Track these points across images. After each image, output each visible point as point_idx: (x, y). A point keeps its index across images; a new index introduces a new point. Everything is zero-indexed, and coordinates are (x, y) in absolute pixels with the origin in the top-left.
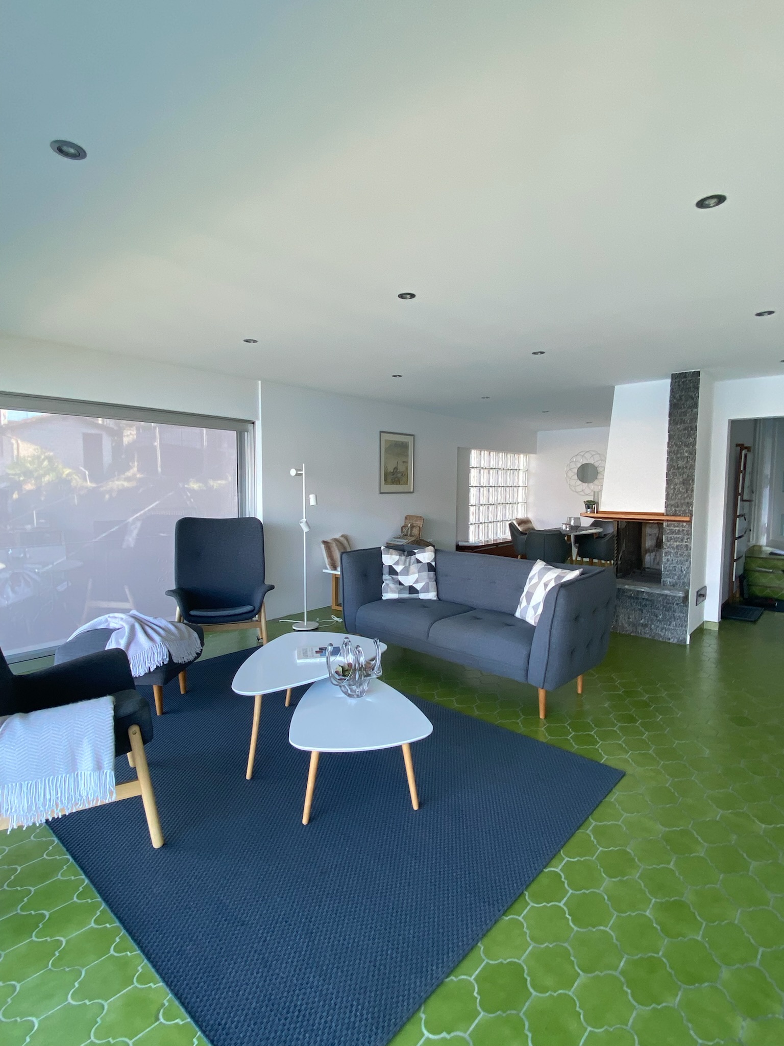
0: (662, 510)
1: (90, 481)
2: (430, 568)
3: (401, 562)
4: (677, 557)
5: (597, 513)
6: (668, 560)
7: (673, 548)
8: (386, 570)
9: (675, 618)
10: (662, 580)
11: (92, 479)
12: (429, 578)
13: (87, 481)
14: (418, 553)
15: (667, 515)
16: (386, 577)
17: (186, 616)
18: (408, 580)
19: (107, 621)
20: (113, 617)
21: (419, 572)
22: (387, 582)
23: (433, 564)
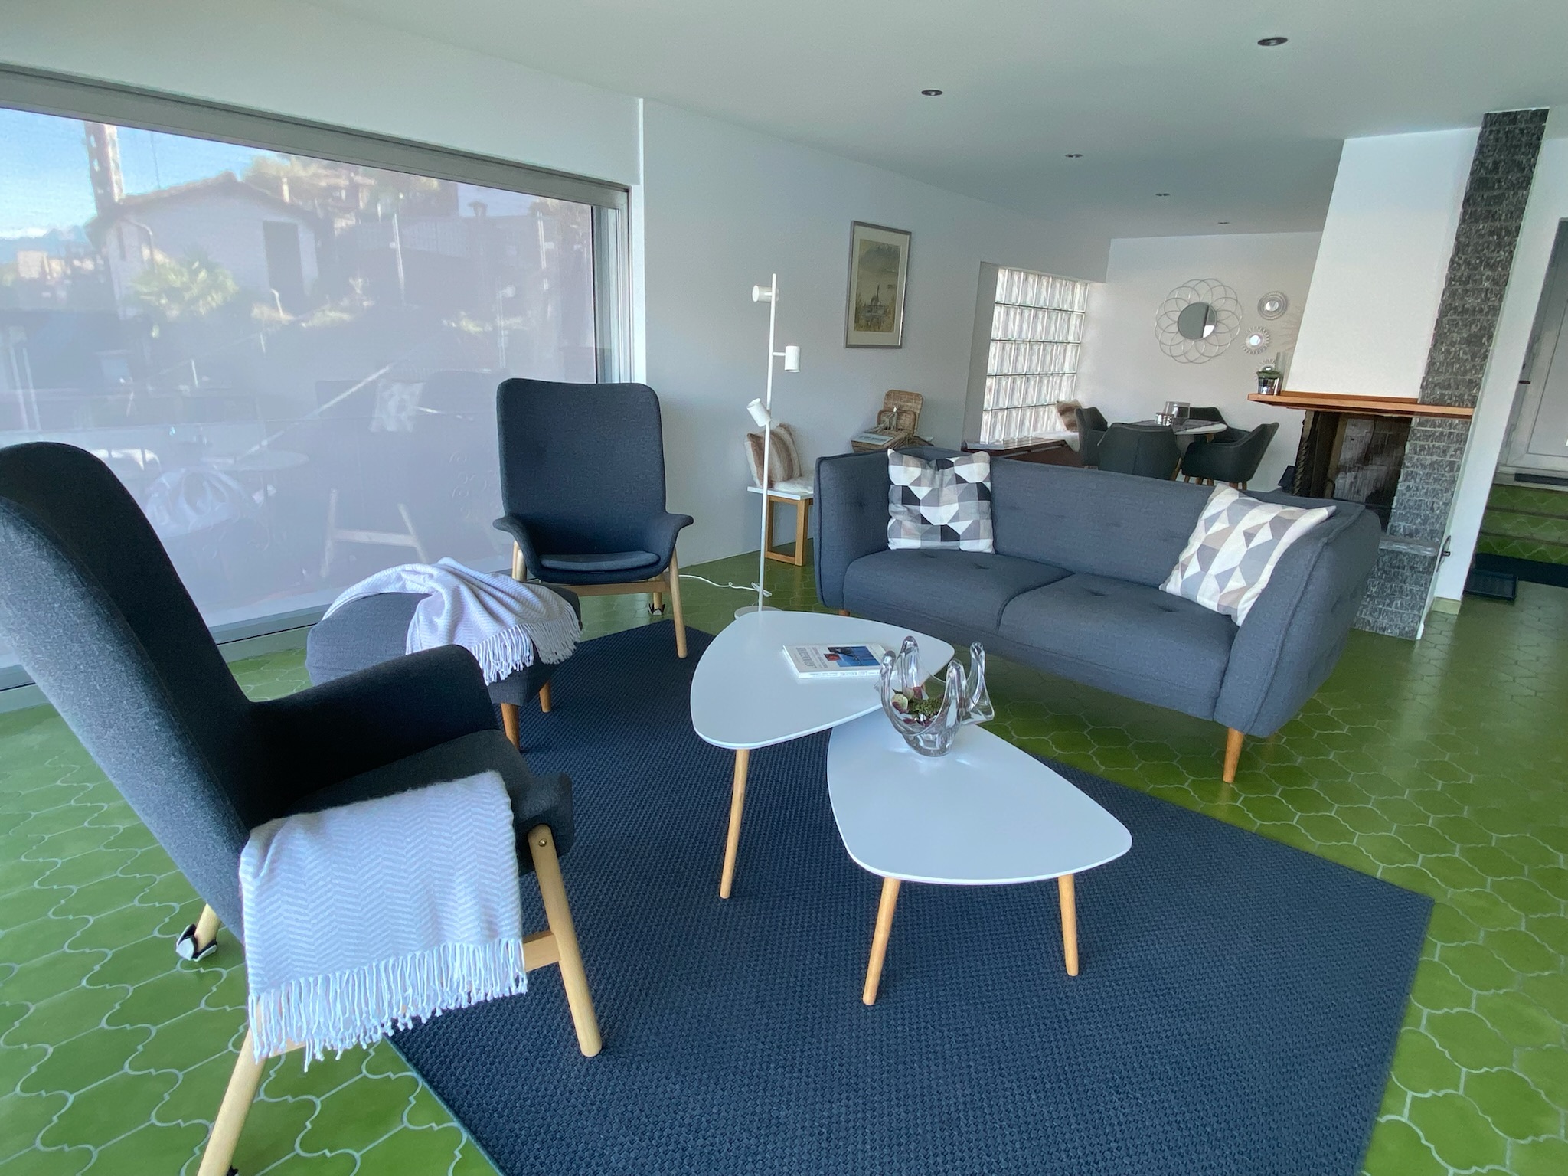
0: (1414, 393)
1: (283, 310)
2: (983, 492)
3: (925, 481)
4: (1428, 483)
5: (1279, 393)
6: (1408, 488)
7: (1424, 467)
8: (896, 495)
9: (1402, 592)
10: (1390, 524)
11: (287, 308)
12: (981, 512)
13: (277, 309)
14: (959, 463)
15: (1423, 403)
16: (896, 507)
17: (537, 571)
18: (940, 515)
19: (399, 578)
20: (410, 571)
21: (960, 500)
22: (899, 517)
23: (988, 485)
